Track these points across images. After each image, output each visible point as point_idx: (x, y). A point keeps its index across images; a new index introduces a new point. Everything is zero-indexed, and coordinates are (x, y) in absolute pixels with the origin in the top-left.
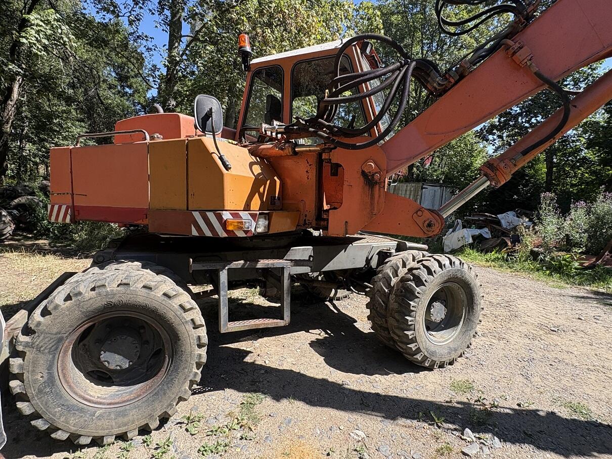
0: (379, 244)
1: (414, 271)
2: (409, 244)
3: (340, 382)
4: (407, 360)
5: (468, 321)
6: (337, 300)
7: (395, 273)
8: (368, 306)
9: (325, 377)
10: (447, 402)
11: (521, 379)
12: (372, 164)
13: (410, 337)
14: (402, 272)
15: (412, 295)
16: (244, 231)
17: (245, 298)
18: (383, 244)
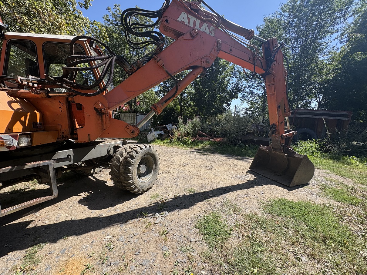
0: (114, 143)
1: (130, 153)
2: (128, 141)
3: (98, 216)
4: (131, 193)
5: (156, 169)
6: (95, 174)
7: (121, 156)
8: (110, 174)
9: (88, 216)
10: (149, 205)
11: (175, 186)
12: (100, 104)
13: (131, 183)
14: (125, 154)
15: (130, 164)
16: (7, 147)
17: (28, 188)
18: (116, 143)
